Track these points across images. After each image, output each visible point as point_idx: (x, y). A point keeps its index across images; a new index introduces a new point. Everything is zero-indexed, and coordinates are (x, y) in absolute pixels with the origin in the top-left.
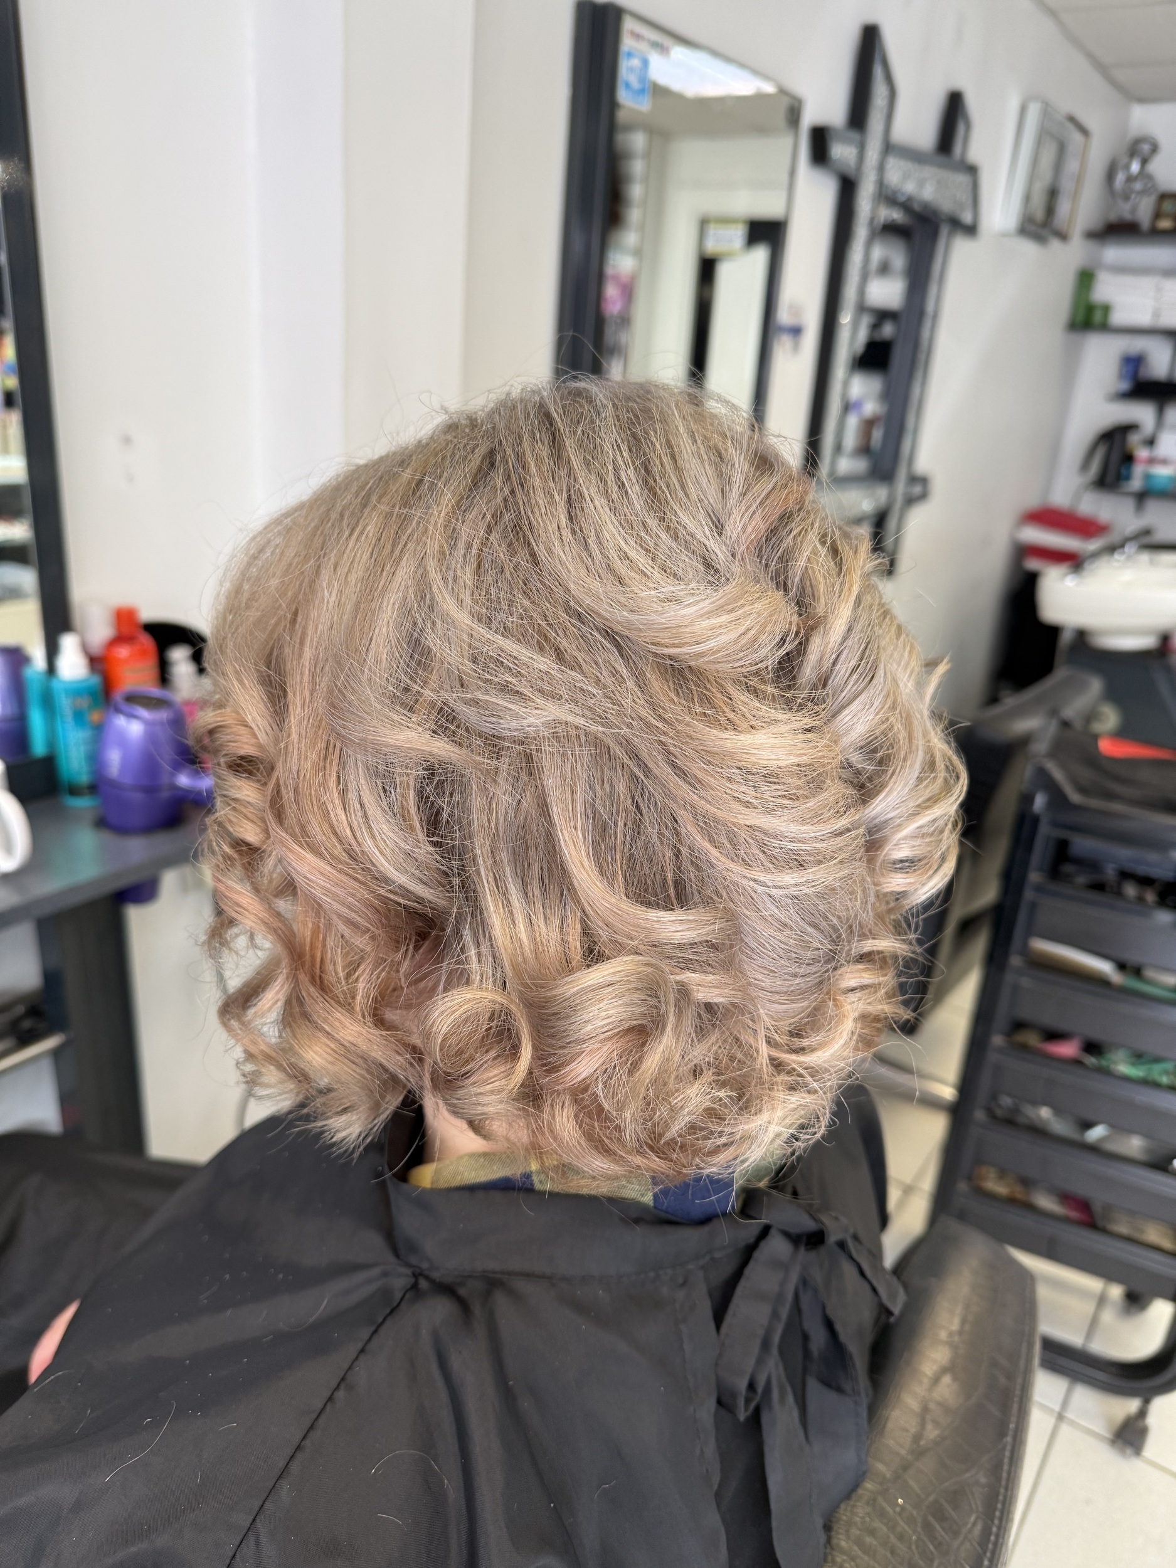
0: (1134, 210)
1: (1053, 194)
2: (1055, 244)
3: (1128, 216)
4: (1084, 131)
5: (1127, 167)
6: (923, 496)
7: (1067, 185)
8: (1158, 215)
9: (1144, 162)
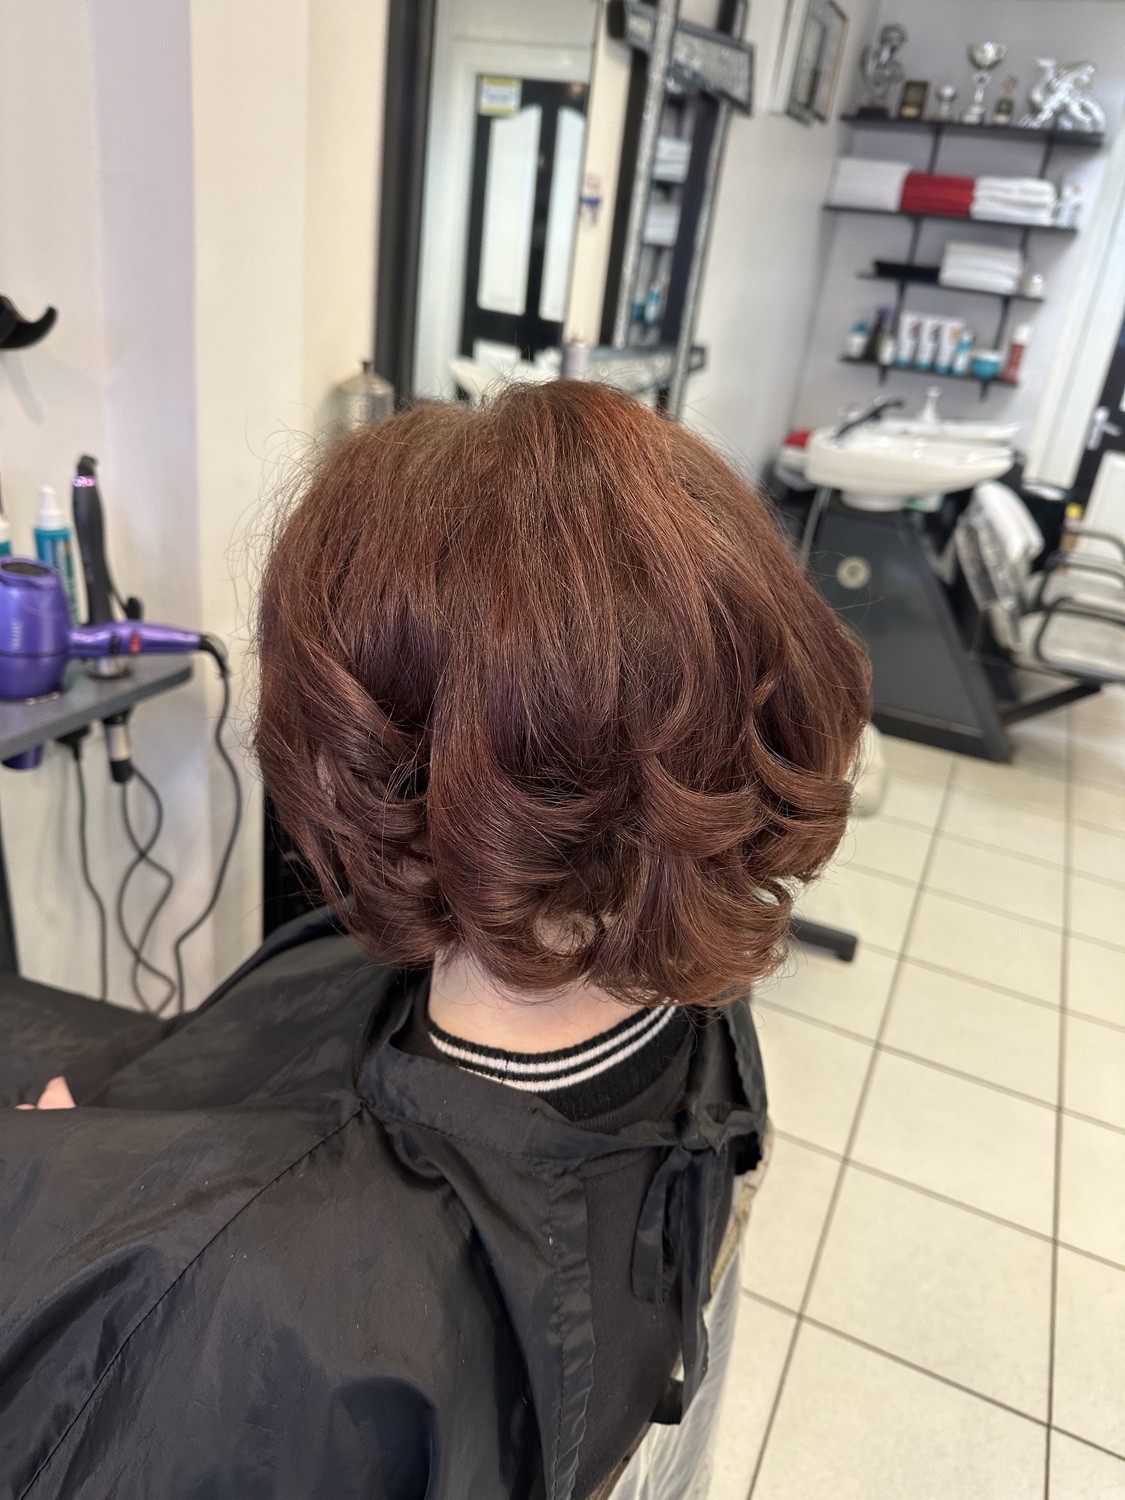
0: (883, 96)
1: (816, 75)
2: (816, 125)
3: (879, 103)
4: (843, 17)
5: (878, 54)
6: (701, 366)
7: (826, 67)
8: (904, 103)
9: (893, 50)
